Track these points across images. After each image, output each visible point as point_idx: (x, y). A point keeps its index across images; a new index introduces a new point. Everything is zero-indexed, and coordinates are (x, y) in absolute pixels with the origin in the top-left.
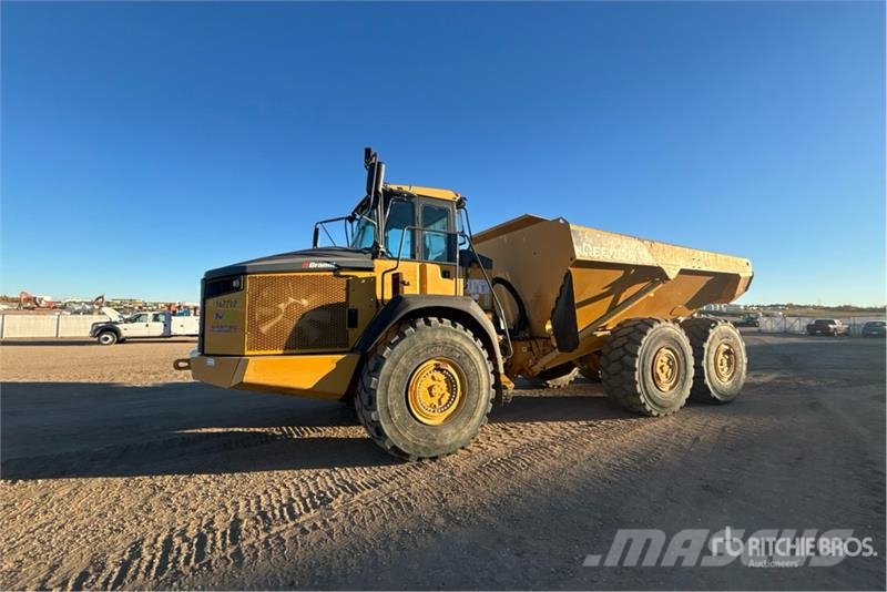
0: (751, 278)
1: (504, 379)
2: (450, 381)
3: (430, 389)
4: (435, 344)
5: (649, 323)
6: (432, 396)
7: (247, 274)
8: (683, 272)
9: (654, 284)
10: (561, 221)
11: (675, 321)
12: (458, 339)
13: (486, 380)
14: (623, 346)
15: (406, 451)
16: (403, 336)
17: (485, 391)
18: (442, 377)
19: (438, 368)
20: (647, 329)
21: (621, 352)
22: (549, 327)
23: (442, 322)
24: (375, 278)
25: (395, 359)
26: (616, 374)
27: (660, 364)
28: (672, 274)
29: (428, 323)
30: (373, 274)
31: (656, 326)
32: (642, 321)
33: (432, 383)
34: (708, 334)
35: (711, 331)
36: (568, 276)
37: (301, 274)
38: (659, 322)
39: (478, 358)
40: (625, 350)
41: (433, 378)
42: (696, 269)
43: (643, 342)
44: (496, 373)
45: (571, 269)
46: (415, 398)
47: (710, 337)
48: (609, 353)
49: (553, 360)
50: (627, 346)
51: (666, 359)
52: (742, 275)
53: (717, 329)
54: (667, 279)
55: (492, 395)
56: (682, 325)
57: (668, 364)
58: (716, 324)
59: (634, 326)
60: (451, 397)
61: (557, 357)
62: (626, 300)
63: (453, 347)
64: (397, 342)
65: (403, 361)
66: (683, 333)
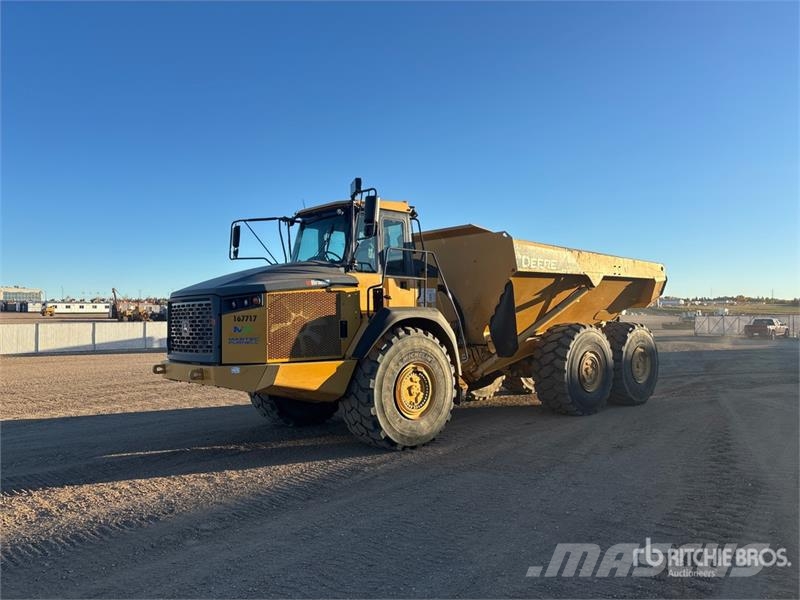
0: (665, 282)
1: (461, 381)
2: (423, 382)
3: (409, 389)
4: (414, 351)
5: (576, 328)
6: (411, 394)
7: (266, 292)
8: (606, 278)
9: (581, 291)
10: (504, 235)
11: (598, 326)
12: (429, 346)
13: (450, 381)
14: (553, 351)
15: (396, 441)
16: (390, 344)
17: (449, 391)
18: (418, 379)
19: (416, 372)
20: (574, 334)
21: (551, 356)
22: (487, 333)
23: (417, 331)
24: (358, 292)
25: (387, 363)
26: (548, 377)
27: (585, 366)
28: (596, 281)
29: (408, 332)
30: (357, 289)
31: (582, 331)
32: (570, 326)
33: (412, 384)
34: (626, 338)
35: (628, 335)
36: (509, 286)
37: (306, 291)
38: (585, 328)
39: (445, 362)
40: (556, 354)
41: (411, 380)
42: (617, 275)
43: (571, 346)
44: (456, 375)
45: (511, 279)
46: (400, 397)
47: (628, 341)
48: (541, 357)
49: (492, 365)
50: (557, 351)
51: (590, 362)
52: (657, 280)
53: (634, 333)
54: (592, 286)
55: (454, 395)
56: (604, 330)
57: (592, 366)
58: (634, 328)
59: (563, 331)
60: (424, 396)
61: (496, 362)
62: (556, 307)
63: (426, 353)
64: (387, 349)
65: (392, 365)
66: (605, 338)
